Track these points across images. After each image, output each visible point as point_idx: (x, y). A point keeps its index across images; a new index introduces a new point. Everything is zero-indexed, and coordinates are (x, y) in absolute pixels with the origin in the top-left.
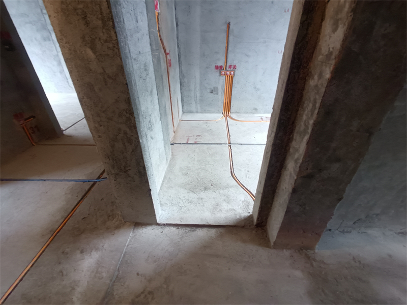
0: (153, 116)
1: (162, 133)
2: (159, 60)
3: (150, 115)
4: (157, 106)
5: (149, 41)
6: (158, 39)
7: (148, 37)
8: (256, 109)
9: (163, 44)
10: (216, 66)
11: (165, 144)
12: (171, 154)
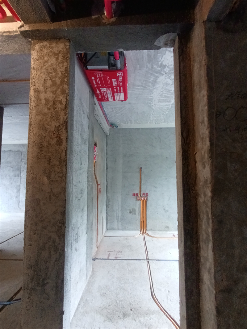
0: (81, 229)
1: (86, 246)
2: (92, 188)
3: (78, 228)
4: (85, 221)
5: (87, 175)
6: (93, 175)
7: (87, 173)
8: (167, 227)
9: (96, 178)
10: (133, 194)
11: (87, 258)
12: (91, 270)
